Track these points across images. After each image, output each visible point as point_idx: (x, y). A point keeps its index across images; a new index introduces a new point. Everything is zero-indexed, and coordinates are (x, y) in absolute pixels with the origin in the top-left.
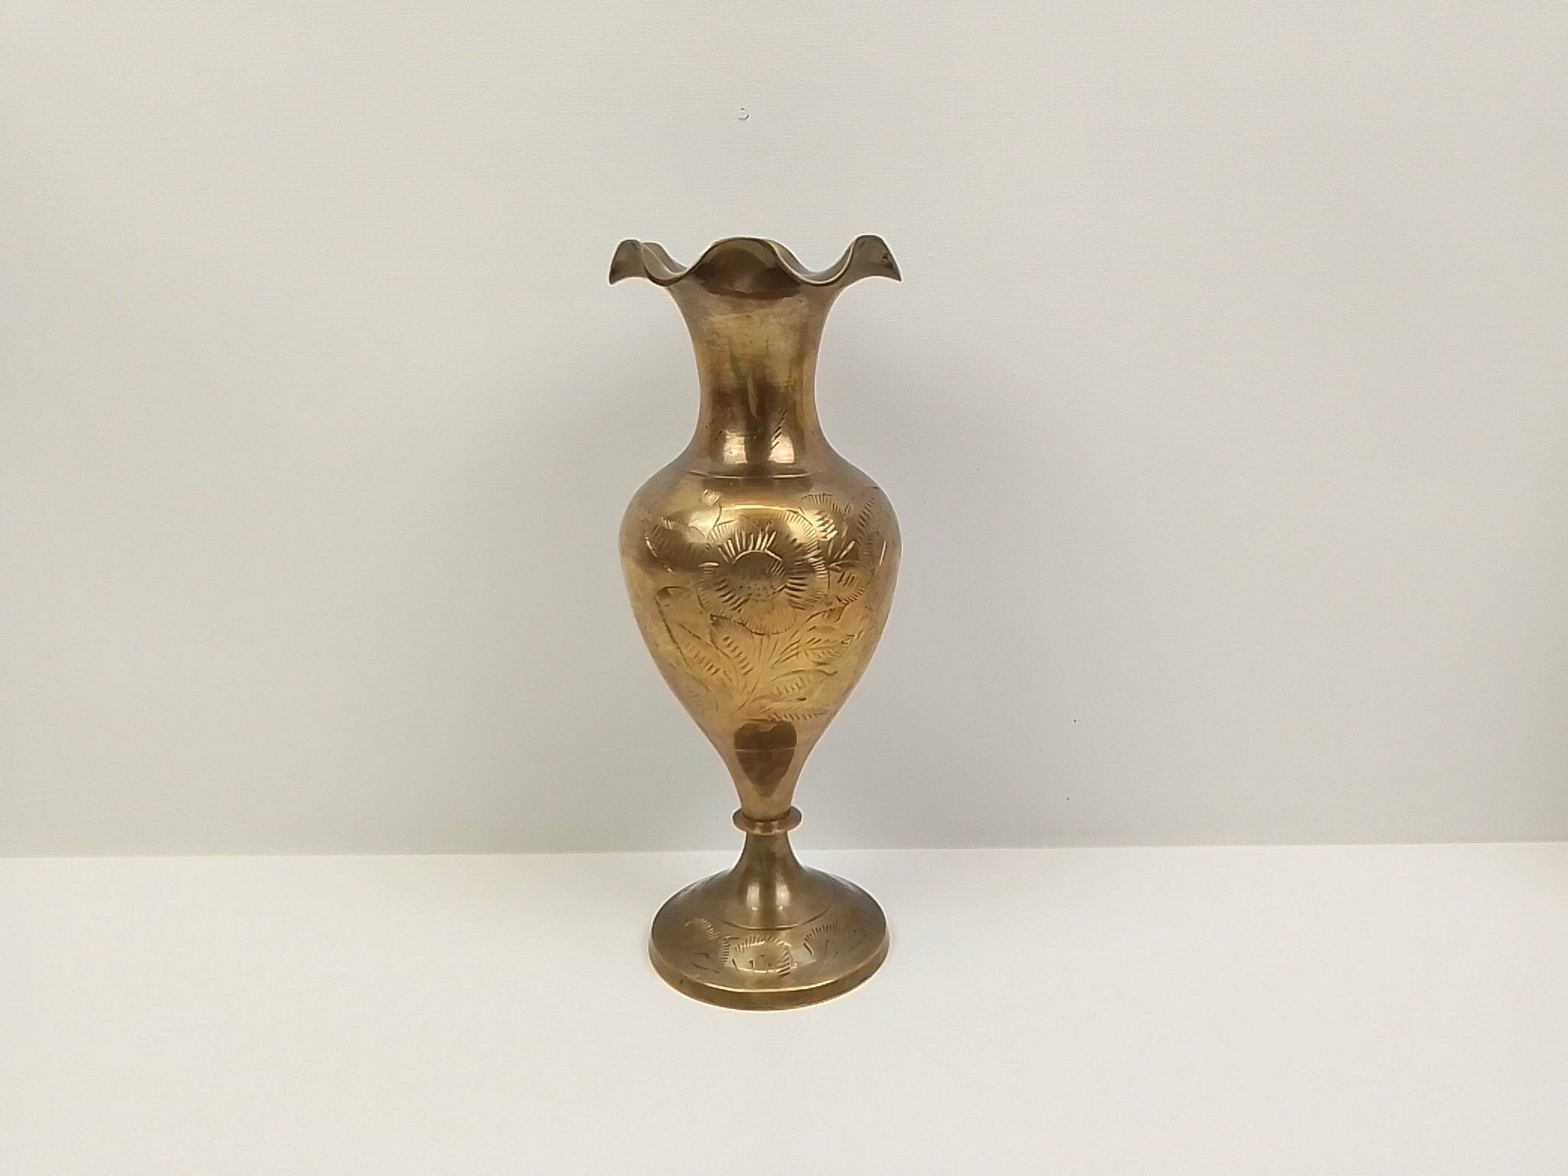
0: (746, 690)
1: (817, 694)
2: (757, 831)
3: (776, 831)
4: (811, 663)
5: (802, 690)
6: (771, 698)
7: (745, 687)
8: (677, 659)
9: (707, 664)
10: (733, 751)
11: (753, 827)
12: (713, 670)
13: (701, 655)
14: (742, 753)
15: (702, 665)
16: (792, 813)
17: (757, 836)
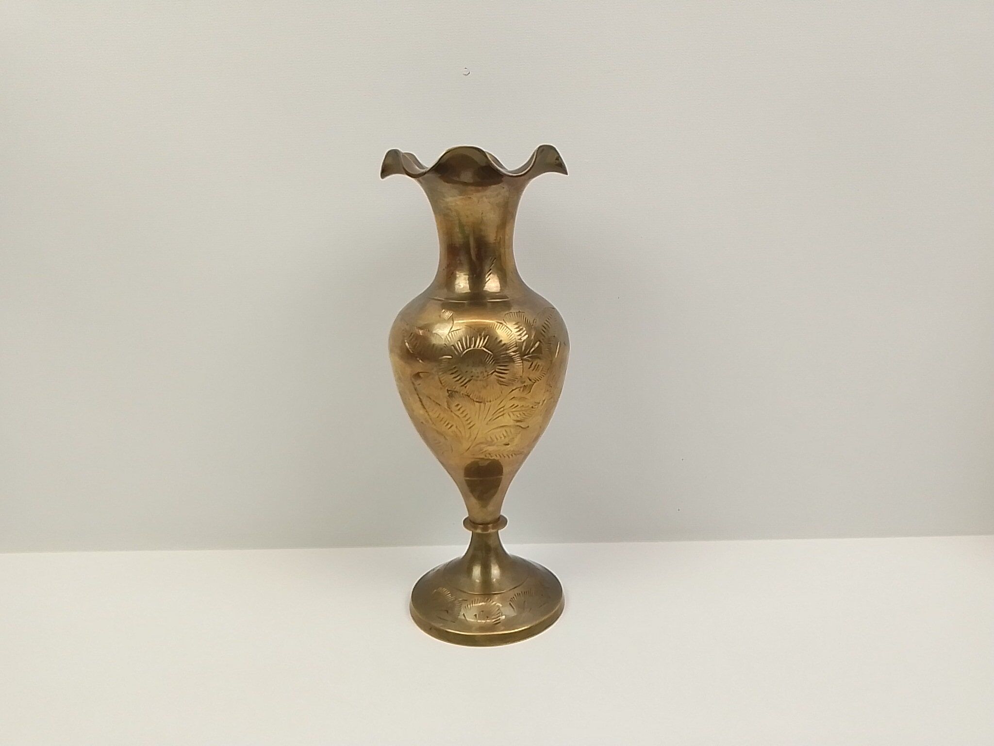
0: (470, 438)
1: (516, 441)
2: (479, 531)
3: (491, 531)
4: (512, 421)
5: (507, 439)
6: (487, 444)
7: (470, 436)
8: (426, 419)
9: (446, 422)
10: (463, 479)
11: (476, 528)
12: (449, 426)
13: (442, 416)
14: (468, 480)
15: (442, 422)
16: (501, 519)
17: (479, 534)
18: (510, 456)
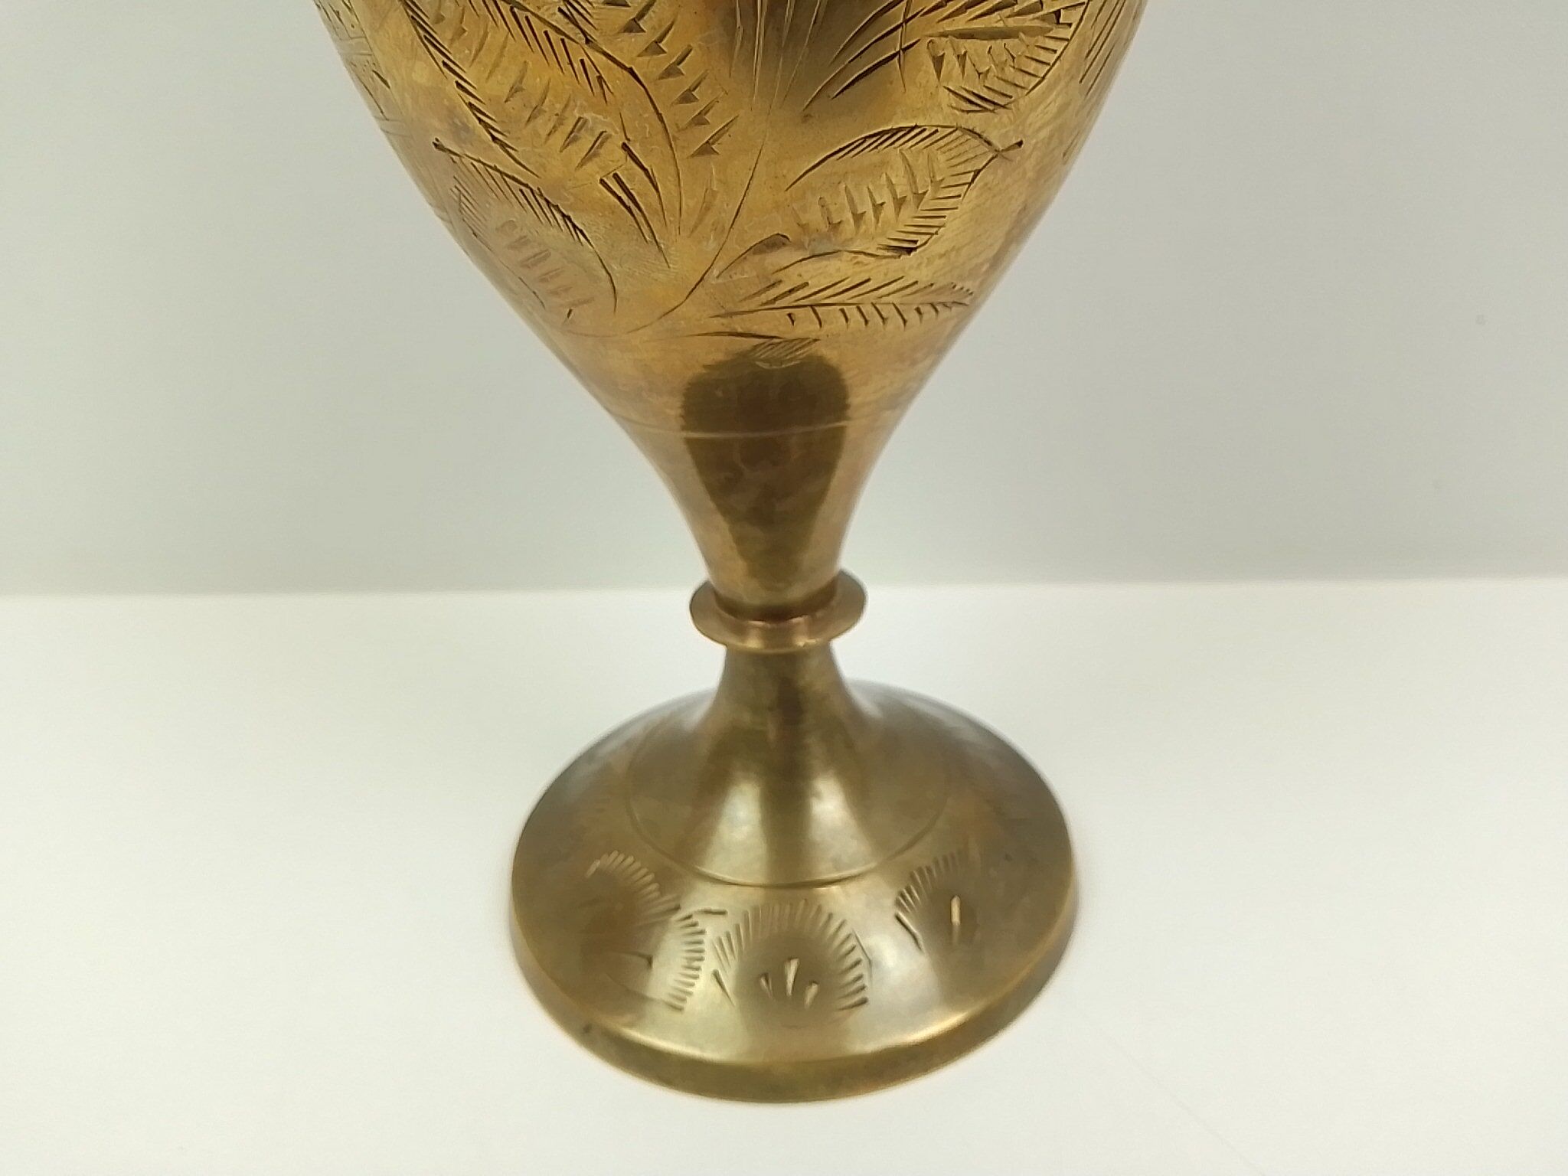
0: (710, 219)
1: (953, 227)
2: (753, 643)
3: (801, 641)
4: (946, 98)
5: (907, 212)
6: (800, 246)
7: (707, 208)
8: (451, 112)
9: (561, 120)
10: (676, 437)
11: (741, 632)
12: (586, 142)
13: (535, 83)
15: (543, 125)
16: (839, 590)
17: (754, 657)
18: (912, 316)
